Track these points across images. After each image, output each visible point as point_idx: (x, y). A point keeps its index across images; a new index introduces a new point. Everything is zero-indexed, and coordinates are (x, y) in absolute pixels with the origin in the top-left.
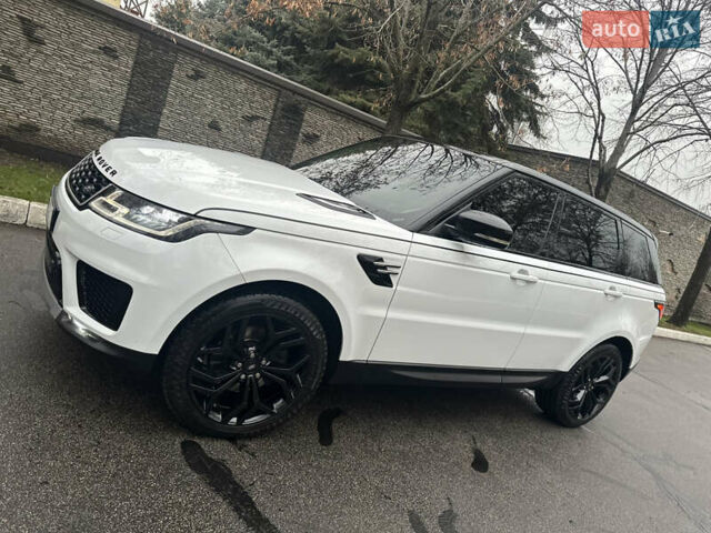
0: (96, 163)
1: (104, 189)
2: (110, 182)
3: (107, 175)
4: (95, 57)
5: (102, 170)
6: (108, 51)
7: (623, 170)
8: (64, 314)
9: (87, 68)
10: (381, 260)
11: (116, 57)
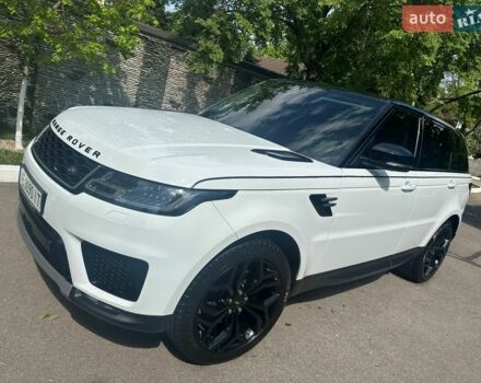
0: (69, 143)
1: (93, 172)
2: (97, 164)
3: (90, 155)
5: (82, 151)
8: (74, 290)
10: (324, 196)
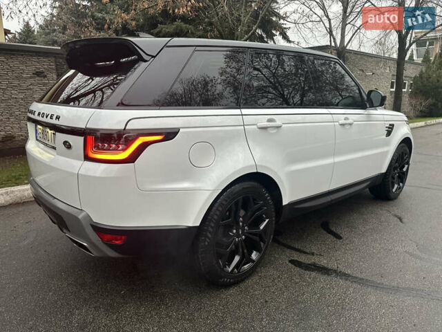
4: (32, 81)
6: (39, 74)
7: (348, 48)
9: (30, 89)
11: (45, 76)
